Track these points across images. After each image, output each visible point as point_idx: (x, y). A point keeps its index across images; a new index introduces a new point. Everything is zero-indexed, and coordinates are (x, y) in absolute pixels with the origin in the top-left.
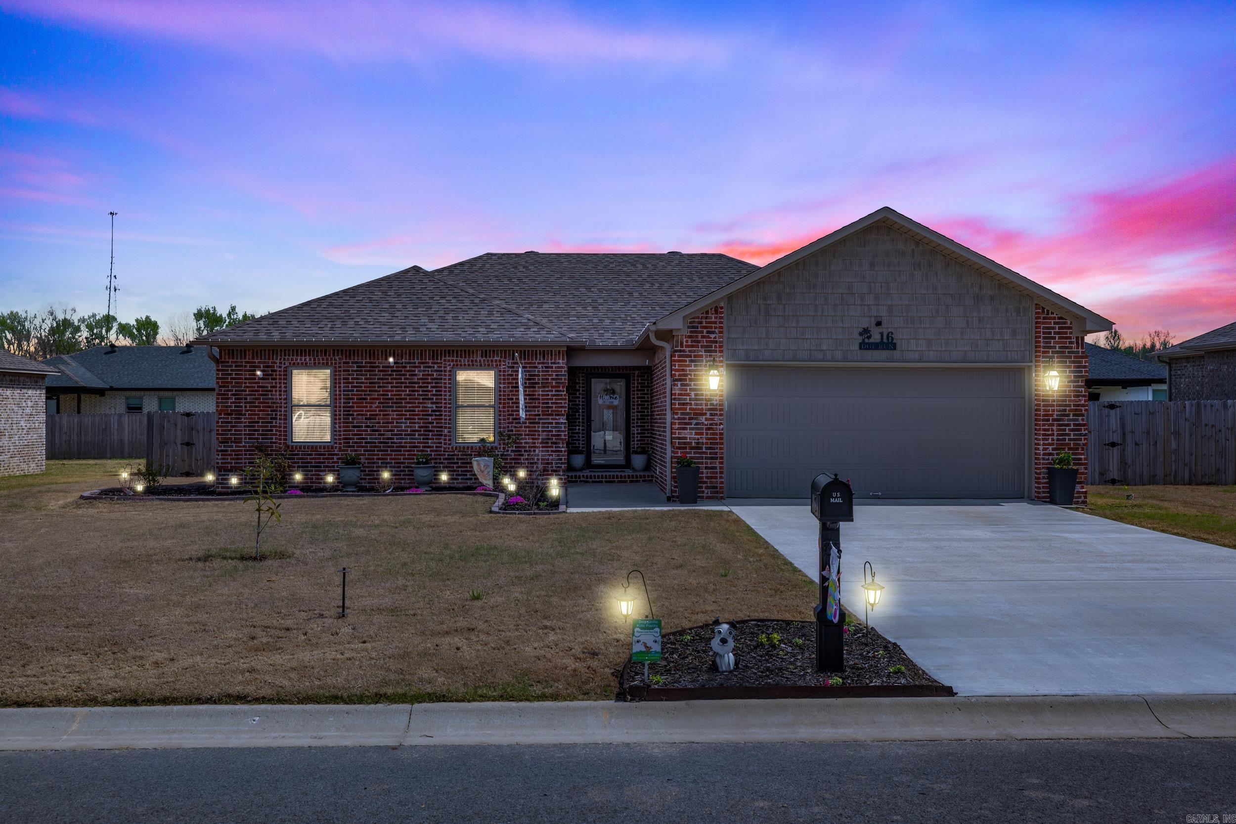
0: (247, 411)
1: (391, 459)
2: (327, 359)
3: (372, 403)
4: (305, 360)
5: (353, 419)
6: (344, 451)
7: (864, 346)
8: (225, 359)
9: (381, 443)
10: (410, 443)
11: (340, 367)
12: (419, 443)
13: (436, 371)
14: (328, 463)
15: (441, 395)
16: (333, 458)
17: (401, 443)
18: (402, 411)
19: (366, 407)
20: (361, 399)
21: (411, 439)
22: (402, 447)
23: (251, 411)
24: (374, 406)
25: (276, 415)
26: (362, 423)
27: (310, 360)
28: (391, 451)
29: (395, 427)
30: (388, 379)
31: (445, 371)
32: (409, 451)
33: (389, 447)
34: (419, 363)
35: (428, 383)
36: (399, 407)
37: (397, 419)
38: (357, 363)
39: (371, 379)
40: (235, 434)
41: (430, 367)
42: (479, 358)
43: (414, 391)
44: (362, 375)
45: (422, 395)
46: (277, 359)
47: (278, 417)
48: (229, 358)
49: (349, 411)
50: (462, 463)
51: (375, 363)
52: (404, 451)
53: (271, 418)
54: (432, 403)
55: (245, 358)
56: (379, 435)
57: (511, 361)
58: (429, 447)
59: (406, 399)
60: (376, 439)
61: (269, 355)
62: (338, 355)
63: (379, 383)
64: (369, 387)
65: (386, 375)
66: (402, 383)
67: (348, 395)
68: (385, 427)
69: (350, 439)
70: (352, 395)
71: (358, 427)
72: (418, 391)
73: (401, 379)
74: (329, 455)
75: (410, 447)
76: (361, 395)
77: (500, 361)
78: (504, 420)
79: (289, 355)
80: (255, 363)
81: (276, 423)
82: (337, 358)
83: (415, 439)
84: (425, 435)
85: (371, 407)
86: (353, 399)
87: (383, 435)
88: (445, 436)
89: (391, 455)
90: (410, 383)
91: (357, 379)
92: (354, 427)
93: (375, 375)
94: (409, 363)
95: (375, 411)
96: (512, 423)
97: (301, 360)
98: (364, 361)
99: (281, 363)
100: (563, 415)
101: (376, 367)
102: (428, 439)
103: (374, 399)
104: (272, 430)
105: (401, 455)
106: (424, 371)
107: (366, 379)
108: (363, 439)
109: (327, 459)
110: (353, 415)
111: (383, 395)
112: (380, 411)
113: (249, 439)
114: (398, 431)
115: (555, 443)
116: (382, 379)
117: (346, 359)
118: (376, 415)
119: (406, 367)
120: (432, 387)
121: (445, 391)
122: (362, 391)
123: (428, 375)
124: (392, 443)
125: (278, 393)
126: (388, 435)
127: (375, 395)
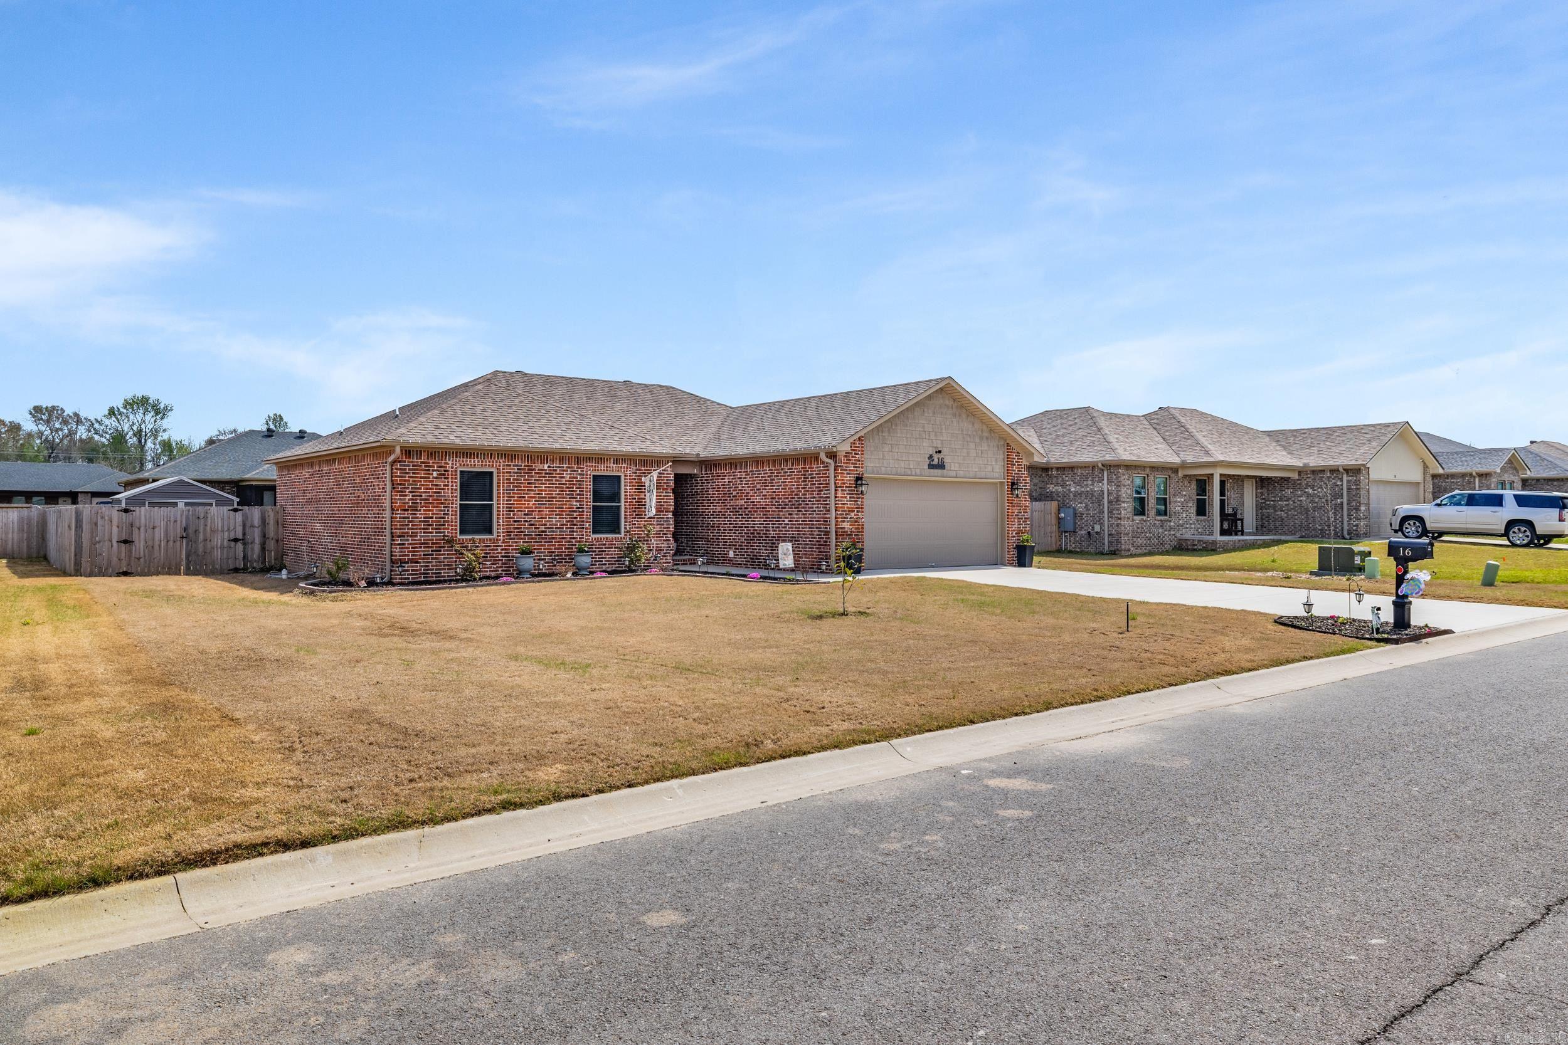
0: (422, 507)
1: (544, 549)
2: (493, 462)
3: (529, 501)
4: (474, 462)
5: (514, 515)
6: (506, 542)
7: (931, 466)
8: (402, 458)
9: (536, 535)
10: (560, 535)
11: (503, 469)
12: (566, 535)
13: (580, 474)
14: (493, 553)
15: (583, 495)
16: (497, 550)
17: (552, 535)
18: (553, 508)
19: (525, 504)
20: (520, 497)
21: (560, 531)
22: (553, 538)
23: (426, 507)
24: (531, 503)
25: (448, 510)
26: (521, 518)
27: (478, 462)
28: (545, 542)
29: (548, 521)
30: (542, 480)
31: (587, 475)
32: (559, 542)
33: (543, 539)
34: (567, 467)
35: (574, 484)
36: (551, 504)
37: (550, 515)
38: (517, 466)
39: (529, 480)
40: (412, 529)
41: (575, 471)
42: (612, 465)
43: (562, 491)
44: (521, 476)
45: (568, 495)
46: (449, 460)
47: (450, 513)
48: (406, 458)
49: (511, 508)
50: (599, 551)
51: (532, 466)
52: (555, 542)
53: (444, 514)
54: (577, 501)
55: (421, 459)
56: (535, 528)
57: (635, 468)
58: (574, 538)
59: (556, 498)
60: (532, 532)
61: (442, 457)
62: (501, 458)
63: (535, 484)
64: (527, 487)
65: (541, 477)
66: (553, 484)
67: (510, 493)
68: (539, 521)
69: (511, 532)
70: (513, 493)
71: (518, 521)
72: (566, 491)
73: (552, 480)
74: (494, 546)
75: (560, 538)
76: (521, 494)
77: (627, 468)
78: (630, 515)
79: (460, 457)
80: (429, 463)
81: (448, 518)
82: (501, 461)
83: (563, 532)
84: (571, 528)
85: (528, 504)
86: (514, 497)
87: (538, 528)
88: (587, 529)
89: (545, 545)
90: (559, 484)
91: (518, 480)
92: (515, 521)
93: (532, 477)
94: (559, 467)
95: (532, 508)
96: (635, 518)
97: (470, 461)
98: (523, 465)
99: (452, 464)
100: (670, 512)
101: (533, 470)
102: (573, 531)
103: (531, 497)
104: (444, 525)
105: (553, 545)
106: (571, 474)
107: (524, 480)
108: (522, 532)
109: (492, 550)
110: (513, 511)
111: (538, 494)
112: (536, 508)
113: (424, 533)
114: (550, 525)
115: (665, 534)
116: (537, 480)
117: (508, 462)
118: (533, 511)
119: (556, 470)
120: (577, 488)
121: (587, 492)
122: (521, 490)
123: (574, 478)
124: (545, 535)
125: (450, 491)
126: (542, 528)
127: (532, 494)
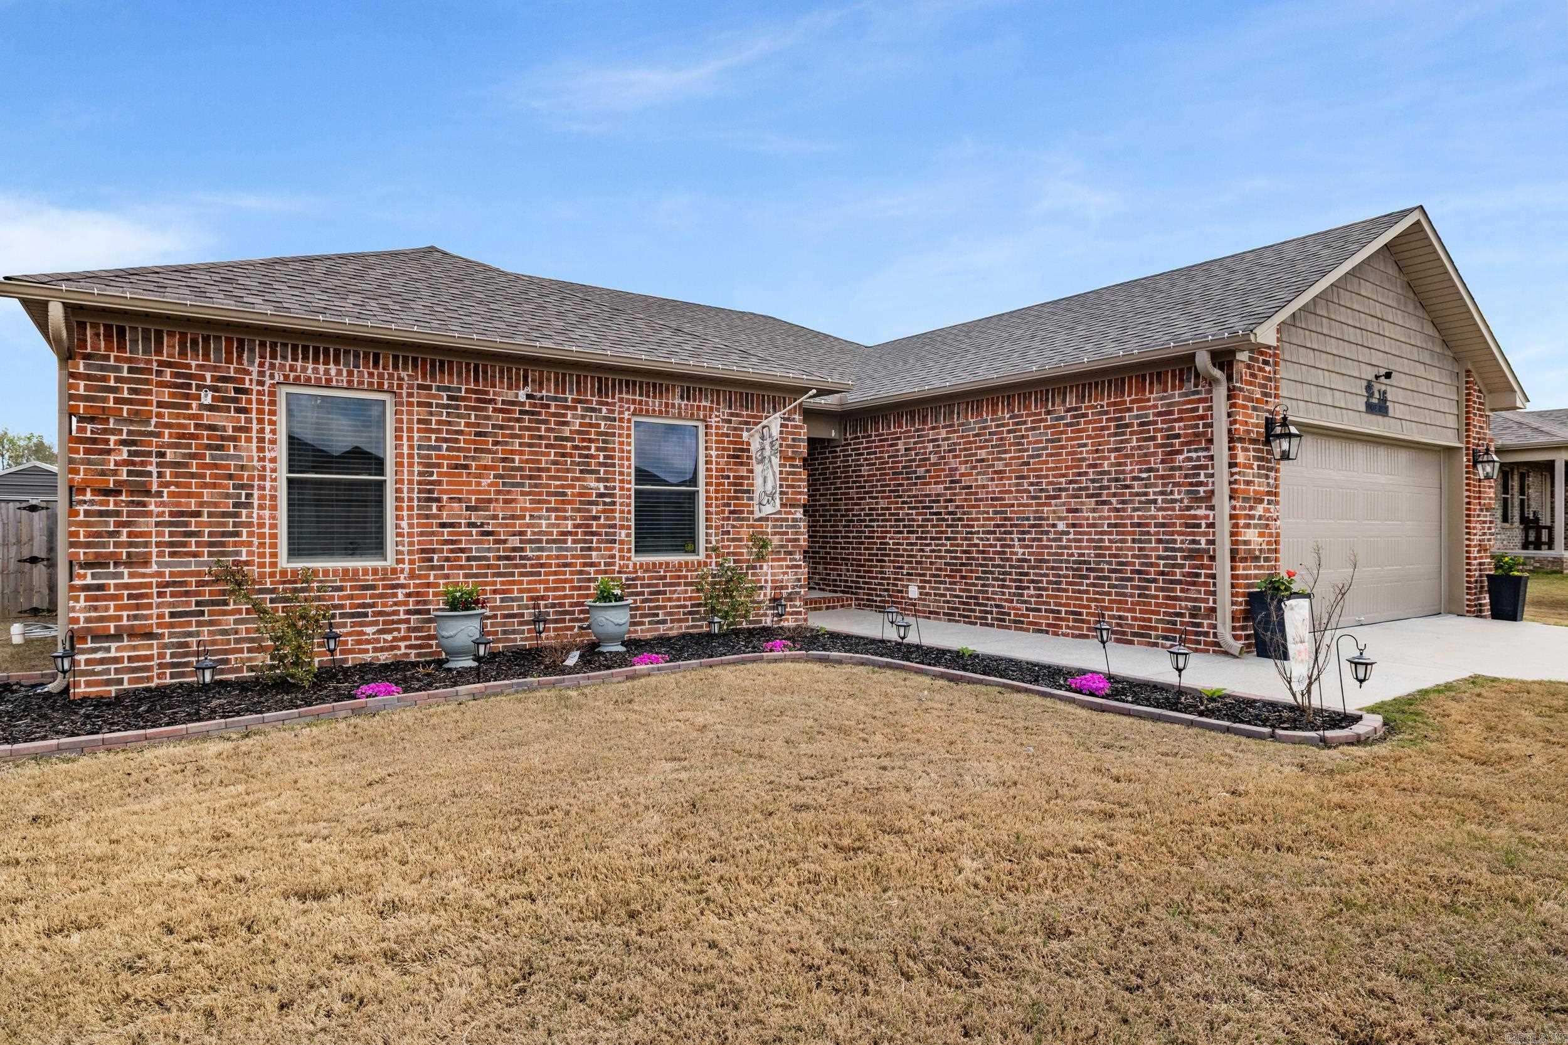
0: (167, 485)
1: (520, 591)
2: (381, 376)
3: (480, 476)
4: (327, 372)
5: (440, 509)
6: (419, 577)
8: (95, 347)
9: (499, 558)
10: (557, 557)
11: (410, 395)
12: (573, 557)
13: (605, 418)
14: (385, 605)
15: (613, 465)
16: (395, 595)
17: (539, 558)
18: (540, 494)
19: (469, 484)
20: (457, 467)
21: (559, 549)
22: (542, 565)
23: (177, 485)
24: (485, 482)
25: (248, 496)
26: (460, 516)
27: (339, 372)
28: (522, 574)
29: (528, 525)
30: (512, 428)
31: (621, 420)
32: (555, 573)
33: (516, 566)
34: (574, 400)
35: (590, 441)
36: (536, 486)
37: (533, 510)
38: (448, 389)
39: (478, 425)
40: (130, 545)
41: (593, 410)
42: (677, 401)
43: (564, 455)
44: (459, 416)
45: (579, 464)
46: (251, 362)
47: (256, 503)
48: (109, 348)
49: (431, 491)
50: (651, 593)
51: (487, 393)
52: (546, 574)
53: (235, 505)
54: (599, 480)
55: (159, 352)
56: (497, 542)
57: (727, 411)
58: (592, 565)
59: (548, 470)
60: (489, 550)
61: (229, 353)
62: (405, 369)
63: (495, 435)
64: (475, 442)
65: (510, 420)
66: (541, 437)
67: (429, 457)
68: (507, 525)
69: (434, 551)
70: (438, 457)
71: (452, 525)
72: (571, 455)
73: (539, 429)
74: (385, 587)
75: (558, 565)
76: (458, 458)
77: (711, 409)
78: (717, 513)
79: (284, 358)
80: (189, 366)
81: (249, 516)
82: (404, 374)
83: (567, 549)
84: (585, 541)
85: (479, 484)
86: (439, 466)
87: (505, 541)
88: (622, 542)
89: (521, 583)
90: (556, 438)
91: (449, 423)
92: (443, 525)
93: (488, 418)
94: (555, 399)
95: (488, 492)
96: (728, 519)
97: (316, 371)
98: (463, 388)
99: (261, 373)
100: (799, 506)
101: (490, 401)
102: (590, 549)
103: (485, 467)
104: (237, 534)
105: (540, 582)
106: (583, 417)
107: (467, 425)
108: (462, 551)
109: (381, 596)
110: (438, 500)
111: (504, 460)
112: (498, 492)
113: (172, 554)
114: (534, 533)
115: (790, 553)
116: (502, 427)
117: (424, 377)
118: (490, 501)
119: (548, 406)
120: (598, 449)
121: (621, 458)
122: (459, 449)
123: (591, 425)
124: (521, 558)
125: (254, 445)
126: (514, 542)
127: (487, 459)
